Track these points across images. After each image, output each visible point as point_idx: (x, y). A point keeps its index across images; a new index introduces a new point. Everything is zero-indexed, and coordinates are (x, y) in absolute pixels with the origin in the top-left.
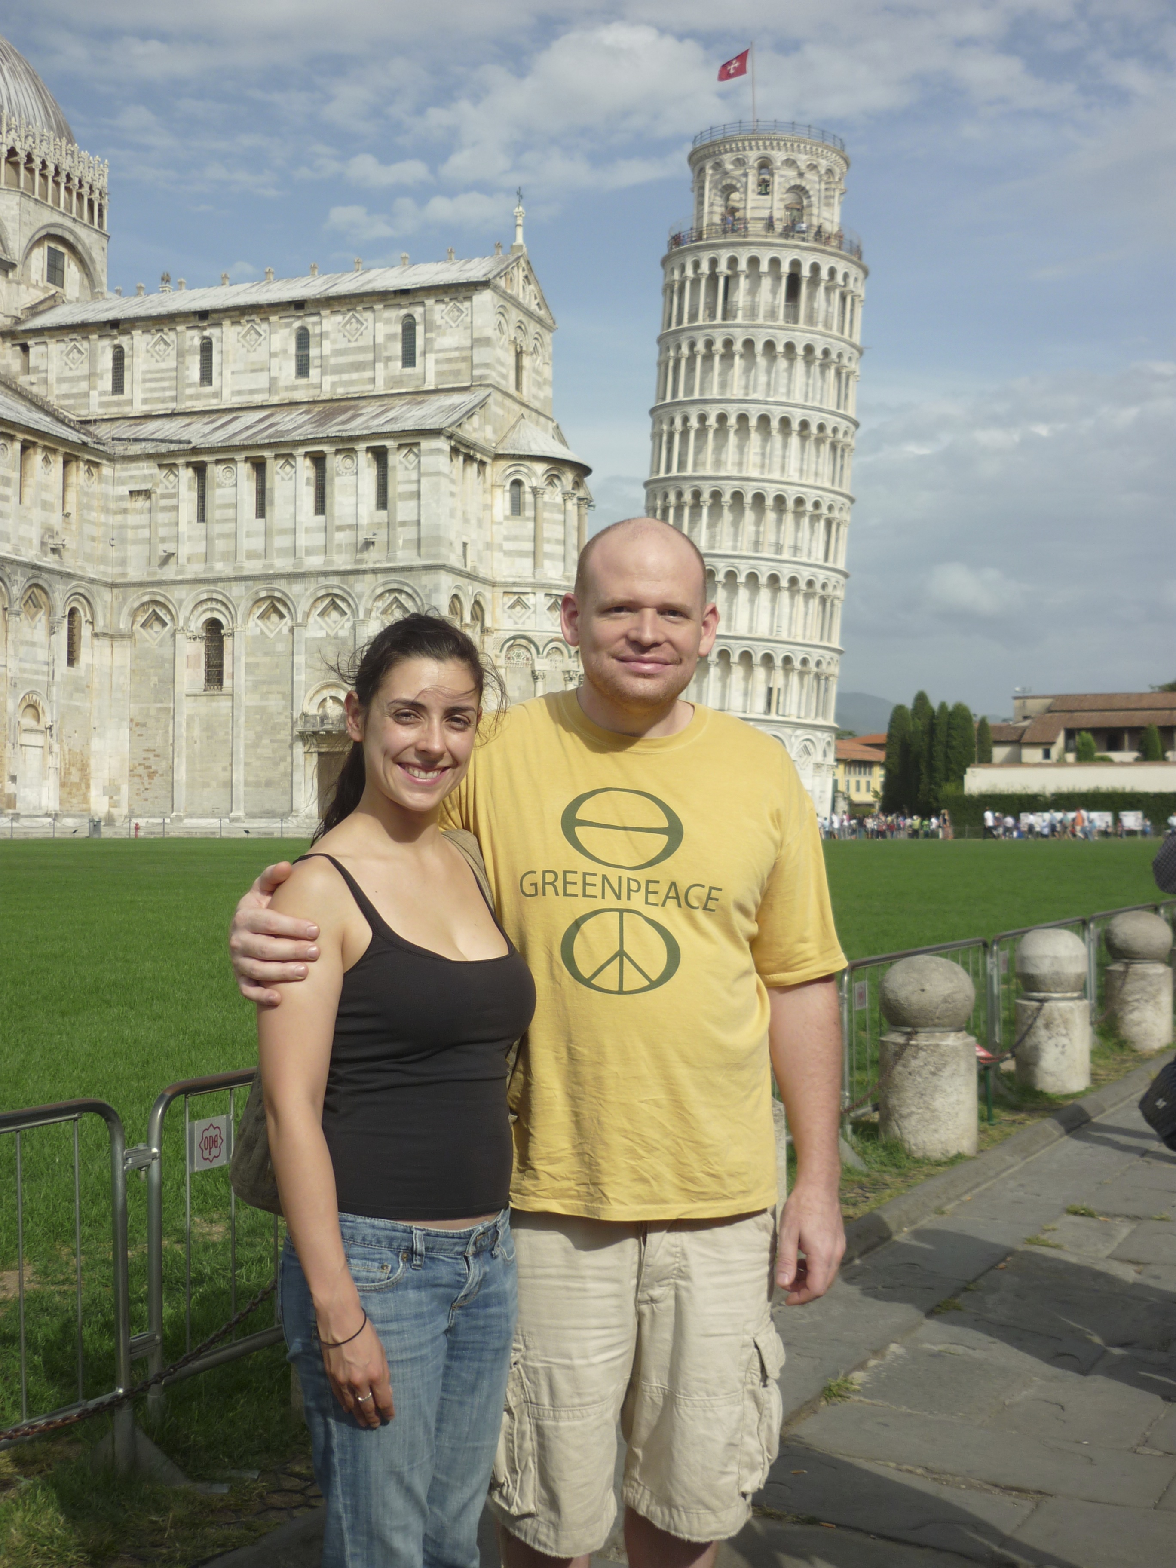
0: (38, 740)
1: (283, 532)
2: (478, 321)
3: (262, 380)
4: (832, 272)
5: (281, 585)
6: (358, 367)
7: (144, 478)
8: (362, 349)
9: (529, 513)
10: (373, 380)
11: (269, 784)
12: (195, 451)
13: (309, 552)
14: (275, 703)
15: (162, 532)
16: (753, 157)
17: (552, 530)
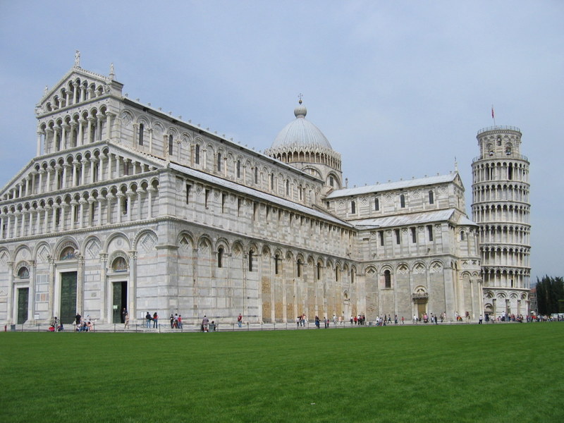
0: (347, 302)
1: (405, 247)
2: (450, 192)
3: (393, 209)
4: (521, 165)
5: (406, 261)
6: (418, 204)
7: (367, 235)
8: (419, 200)
9: (466, 239)
10: (422, 208)
11: (405, 312)
12: (381, 228)
13: (412, 252)
14: (405, 291)
15: (372, 249)
16: (495, 135)
17: (472, 244)
